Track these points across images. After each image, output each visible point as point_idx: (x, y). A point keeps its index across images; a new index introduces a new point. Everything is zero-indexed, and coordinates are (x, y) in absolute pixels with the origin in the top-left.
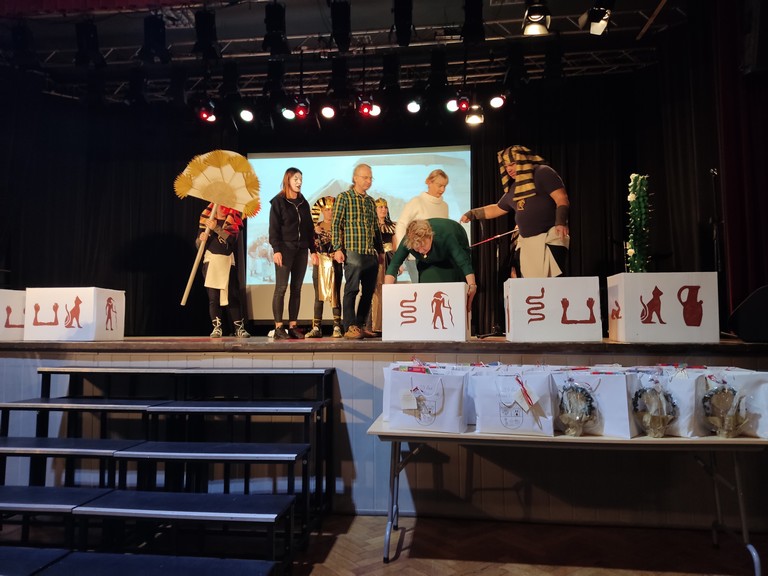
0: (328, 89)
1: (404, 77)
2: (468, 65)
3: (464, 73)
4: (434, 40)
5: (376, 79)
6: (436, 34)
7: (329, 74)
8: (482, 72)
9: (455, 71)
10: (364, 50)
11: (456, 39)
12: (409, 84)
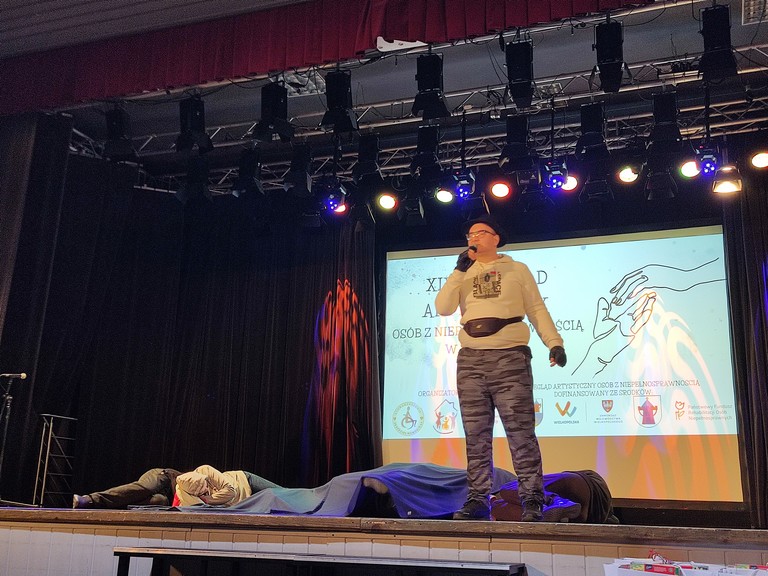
0: (501, 158)
1: (611, 135)
2: (712, 110)
3: (707, 122)
4: (658, 80)
5: (571, 139)
6: (659, 72)
7: (502, 139)
8: (735, 118)
9: (691, 120)
10: (552, 103)
11: (692, 76)
12: (621, 143)
